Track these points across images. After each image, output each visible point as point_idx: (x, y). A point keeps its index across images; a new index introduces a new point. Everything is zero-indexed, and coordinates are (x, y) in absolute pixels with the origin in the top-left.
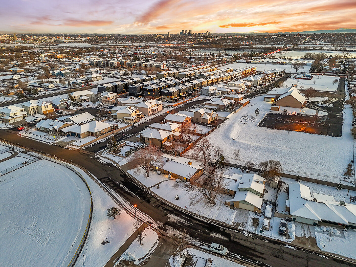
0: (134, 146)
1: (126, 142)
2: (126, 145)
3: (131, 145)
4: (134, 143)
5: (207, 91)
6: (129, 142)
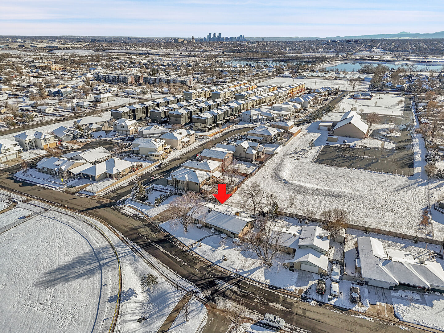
0: (165, 191)
1: (153, 186)
2: (154, 190)
3: (160, 190)
4: (165, 188)
5: (248, 117)
6: (158, 186)
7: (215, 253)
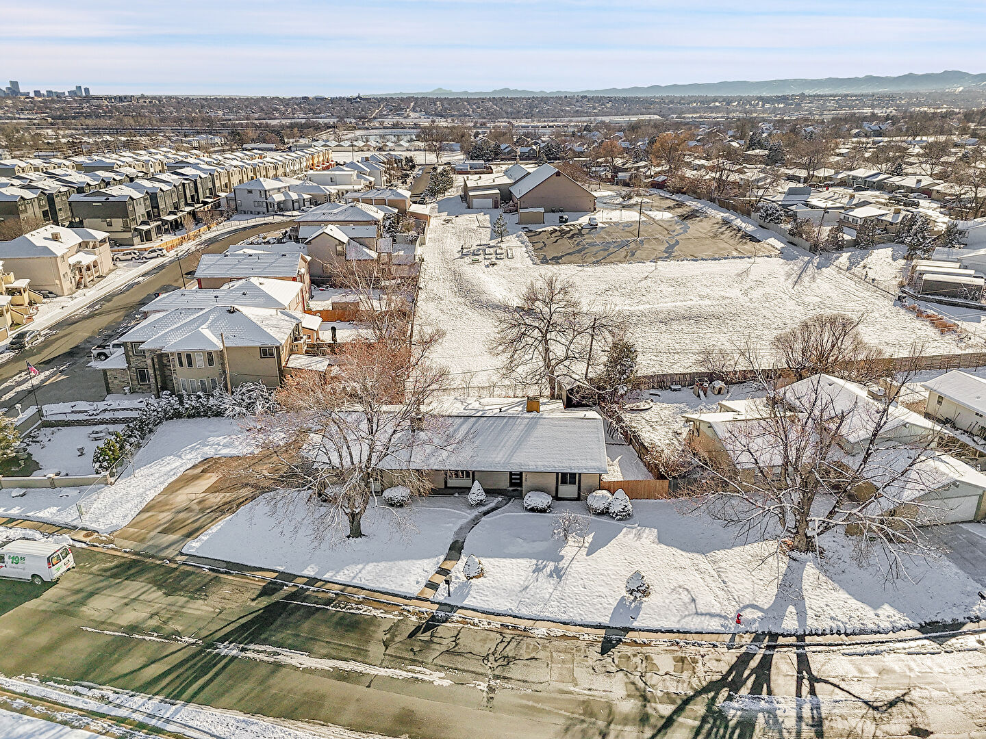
1: (38, 412)
2: (47, 424)
5: (255, 196)
7: (569, 579)
